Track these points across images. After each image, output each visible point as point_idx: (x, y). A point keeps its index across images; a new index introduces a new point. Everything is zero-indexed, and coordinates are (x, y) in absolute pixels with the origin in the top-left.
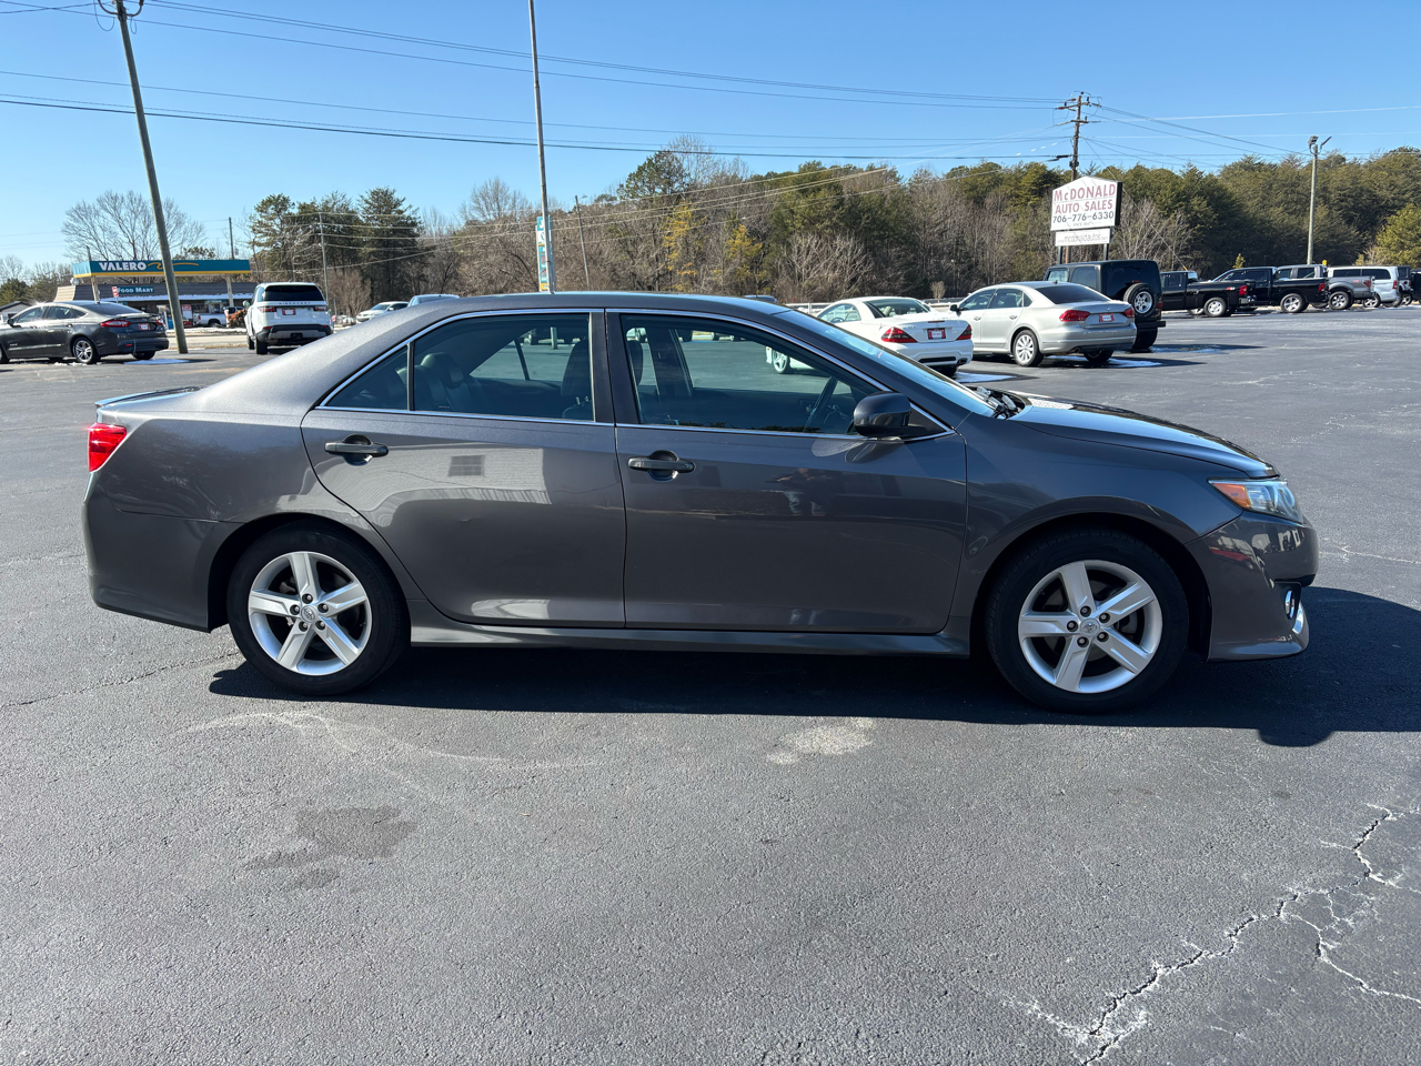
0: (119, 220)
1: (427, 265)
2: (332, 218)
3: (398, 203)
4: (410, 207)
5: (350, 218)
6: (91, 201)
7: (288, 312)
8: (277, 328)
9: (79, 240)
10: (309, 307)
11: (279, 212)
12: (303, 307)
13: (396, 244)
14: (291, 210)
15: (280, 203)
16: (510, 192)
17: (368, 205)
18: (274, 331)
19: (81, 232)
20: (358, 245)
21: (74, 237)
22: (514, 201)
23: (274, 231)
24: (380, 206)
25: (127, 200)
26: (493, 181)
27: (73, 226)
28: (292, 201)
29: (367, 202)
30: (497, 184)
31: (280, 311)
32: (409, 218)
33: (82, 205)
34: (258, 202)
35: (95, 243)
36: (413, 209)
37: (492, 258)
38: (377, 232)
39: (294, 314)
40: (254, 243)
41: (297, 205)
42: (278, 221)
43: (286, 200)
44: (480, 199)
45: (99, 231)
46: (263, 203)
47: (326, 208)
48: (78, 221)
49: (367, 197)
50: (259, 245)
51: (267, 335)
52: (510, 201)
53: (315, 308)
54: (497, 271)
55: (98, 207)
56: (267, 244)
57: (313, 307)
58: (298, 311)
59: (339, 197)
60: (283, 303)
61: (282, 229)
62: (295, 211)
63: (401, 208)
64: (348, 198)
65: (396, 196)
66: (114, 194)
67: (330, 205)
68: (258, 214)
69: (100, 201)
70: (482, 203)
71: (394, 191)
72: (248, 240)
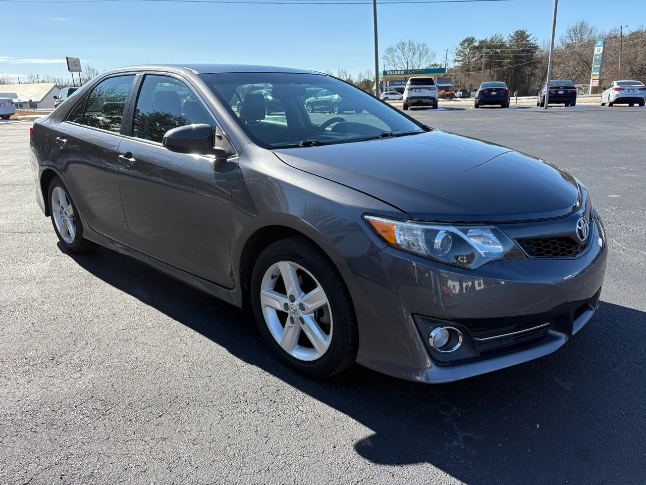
0: (403, 52)
1: (537, 68)
2: (494, 46)
3: (528, 37)
4: (534, 38)
5: (502, 46)
6: (395, 46)
7: (418, 90)
8: (412, 98)
9: (388, 62)
10: (427, 88)
11: (469, 45)
12: (424, 88)
13: (522, 57)
14: (475, 44)
15: (470, 41)
16: (590, 27)
17: (512, 39)
18: (410, 99)
19: (389, 59)
20: (503, 59)
21: (386, 61)
22: (591, 31)
23: (465, 54)
24: (518, 39)
25: (408, 44)
26: (581, 21)
27: (386, 56)
28: (476, 40)
29: (512, 37)
30: (583, 23)
31: (414, 90)
32: (532, 44)
33: (391, 47)
34: (461, 41)
35: (393, 63)
36: (535, 39)
37: (571, 63)
38: (514, 52)
39: (420, 91)
40: (456, 61)
41: (478, 41)
42: (468, 49)
43: (474, 39)
44: (572, 32)
45: (396, 58)
46: (463, 41)
47: (492, 41)
48: (388, 54)
49: (512, 34)
50: (458, 61)
51: (407, 101)
52: (589, 32)
53: (429, 89)
54: (572, 69)
55: (396, 48)
56: (461, 61)
57: (429, 88)
58: (422, 90)
59: (499, 36)
60: (416, 86)
61: (469, 53)
62: (476, 44)
63: (528, 39)
64: (503, 36)
65: (527, 33)
66: (403, 42)
67: (494, 40)
68: (460, 47)
69: (398, 45)
70: (572, 34)
71: (527, 31)
72: (454, 59)
